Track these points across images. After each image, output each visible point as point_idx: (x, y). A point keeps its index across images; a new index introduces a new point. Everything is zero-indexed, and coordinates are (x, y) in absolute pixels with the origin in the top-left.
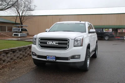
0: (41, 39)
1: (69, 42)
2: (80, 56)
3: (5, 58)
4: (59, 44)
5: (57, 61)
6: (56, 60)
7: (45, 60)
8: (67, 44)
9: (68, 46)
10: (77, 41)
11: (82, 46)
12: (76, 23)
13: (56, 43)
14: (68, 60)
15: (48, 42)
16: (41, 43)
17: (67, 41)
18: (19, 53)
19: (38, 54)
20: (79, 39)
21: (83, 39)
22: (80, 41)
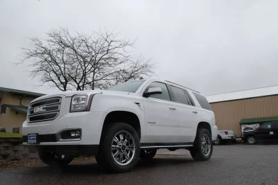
1: (60, 104)
2: (79, 130)
3: (10, 152)
4: (47, 109)
7: (26, 144)
9: (59, 111)
11: (89, 111)
13: (44, 108)
14: (56, 141)
15: (34, 109)
16: (31, 112)
17: (58, 101)
20: (84, 97)
21: (92, 96)
22: (84, 99)
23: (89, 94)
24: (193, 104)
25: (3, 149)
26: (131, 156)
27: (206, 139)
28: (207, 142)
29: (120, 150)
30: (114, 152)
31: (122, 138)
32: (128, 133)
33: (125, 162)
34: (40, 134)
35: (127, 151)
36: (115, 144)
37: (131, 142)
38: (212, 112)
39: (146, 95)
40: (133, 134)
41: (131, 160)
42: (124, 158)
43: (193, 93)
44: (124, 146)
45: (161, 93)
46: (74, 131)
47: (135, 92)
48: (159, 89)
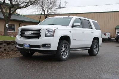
0: (22, 30)
1: (41, 32)
2: (50, 44)
4: (34, 34)
5: (32, 48)
6: (30, 48)
7: (22, 47)
8: (39, 34)
9: (40, 35)
10: (49, 31)
11: (53, 36)
12: (64, 18)
13: (31, 33)
14: (39, 48)
15: (25, 32)
16: (21, 33)
17: (40, 31)
18: (14, 45)
19: (18, 43)
20: (51, 30)
21: (55, 30)
22: (51, 31)
23: (53, 29)
24: (92, 28)
27: (96, 45)
28: (96, 47)
30: (62, 52)
31: (64, 46)
32: (66, 44)
36: (62, 49)
37: (67, 48)
38: (100, 31)
39: (73, 26)
40: (68, 45)
41: (67, 56)
42: (64, 55)
43: (92, 21)
44: (65, 50)
45: (79, 26)
46: (47, 44)
47: (68, 25)
48: (79, 24)
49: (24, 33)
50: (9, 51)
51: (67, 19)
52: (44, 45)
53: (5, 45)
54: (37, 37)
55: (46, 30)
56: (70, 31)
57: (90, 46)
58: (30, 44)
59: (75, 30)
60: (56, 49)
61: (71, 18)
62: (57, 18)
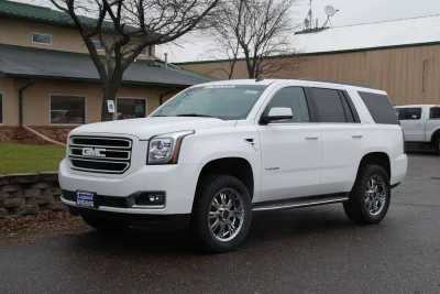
0: (75, 141)
1: (131, 149)
3: (17, 200)
4: (108, 154)
5: (102, 208)
6: (97, 205)
7: (73, 203)
8: (125, 155)
9: (129, 161)
11: (176, 163)
13: (101, 153)
14: (126, 207)
15: (84, 150)
17: (127, 144)
20: (168, 141)
21: (180, 140)
22: (169, 145)
23: (175, 137)
25: (7, 195)
26: (237, 225)
27: (378, 184)
29: (221, 218)
30: (213, 221)
31: (223, 198)
32: (233, 191)
33: (228, 236)
34: (99, 193)
35: (232, 219)
36: (214, 209)
37: (237, 203)
38: (397, 127)
39: (265, 120)
40: (240, 191)
41: (237, 232)
42: (227, 230)
43: (360, 93)
44: (226, 212)
45: (290, 117)
46: (154, 194)
47: (245, 117)
48: (287, 111)
49: (80, 152)
50: (57, 210)
51: (248, 92)
52: (143, 198)
53: (42, 190)
54: (120, 168)
55: (150, 140)
56: (251, 140)
57: (349, 189)
58: (95, 194)
59: (276, 131)
60: (189, 210)
61: (262, 89)
62: (213, 91)
